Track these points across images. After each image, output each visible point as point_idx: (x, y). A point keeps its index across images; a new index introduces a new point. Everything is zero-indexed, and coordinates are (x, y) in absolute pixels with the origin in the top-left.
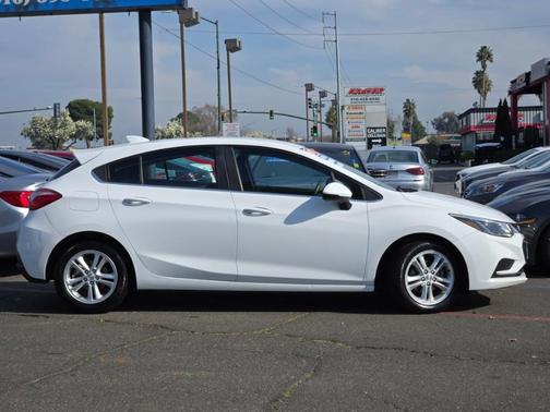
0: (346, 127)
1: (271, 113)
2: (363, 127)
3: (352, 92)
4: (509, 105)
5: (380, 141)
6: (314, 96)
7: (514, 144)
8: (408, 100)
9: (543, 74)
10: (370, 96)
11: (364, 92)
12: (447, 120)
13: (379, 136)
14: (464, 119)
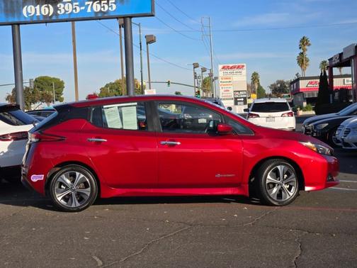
1: (169, 83)
2: (231, 91)
3: (223, 68)
4: (327, 74)
5: (242, 99)
6: (198, 71)
7: (331, 100)
8: (254, 72)
9: (352, 53)
10: (236, 70)
11: (231, 68)
12: (279, 85)
13: (241, 96)
14: (295, 84)
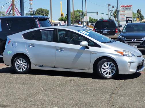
0: (120, 17)
2: (125, 17)
3: (122, 6)
8: (138, 9)
10: (128, 8)
11: (126, 7)
13: (130, 20)
